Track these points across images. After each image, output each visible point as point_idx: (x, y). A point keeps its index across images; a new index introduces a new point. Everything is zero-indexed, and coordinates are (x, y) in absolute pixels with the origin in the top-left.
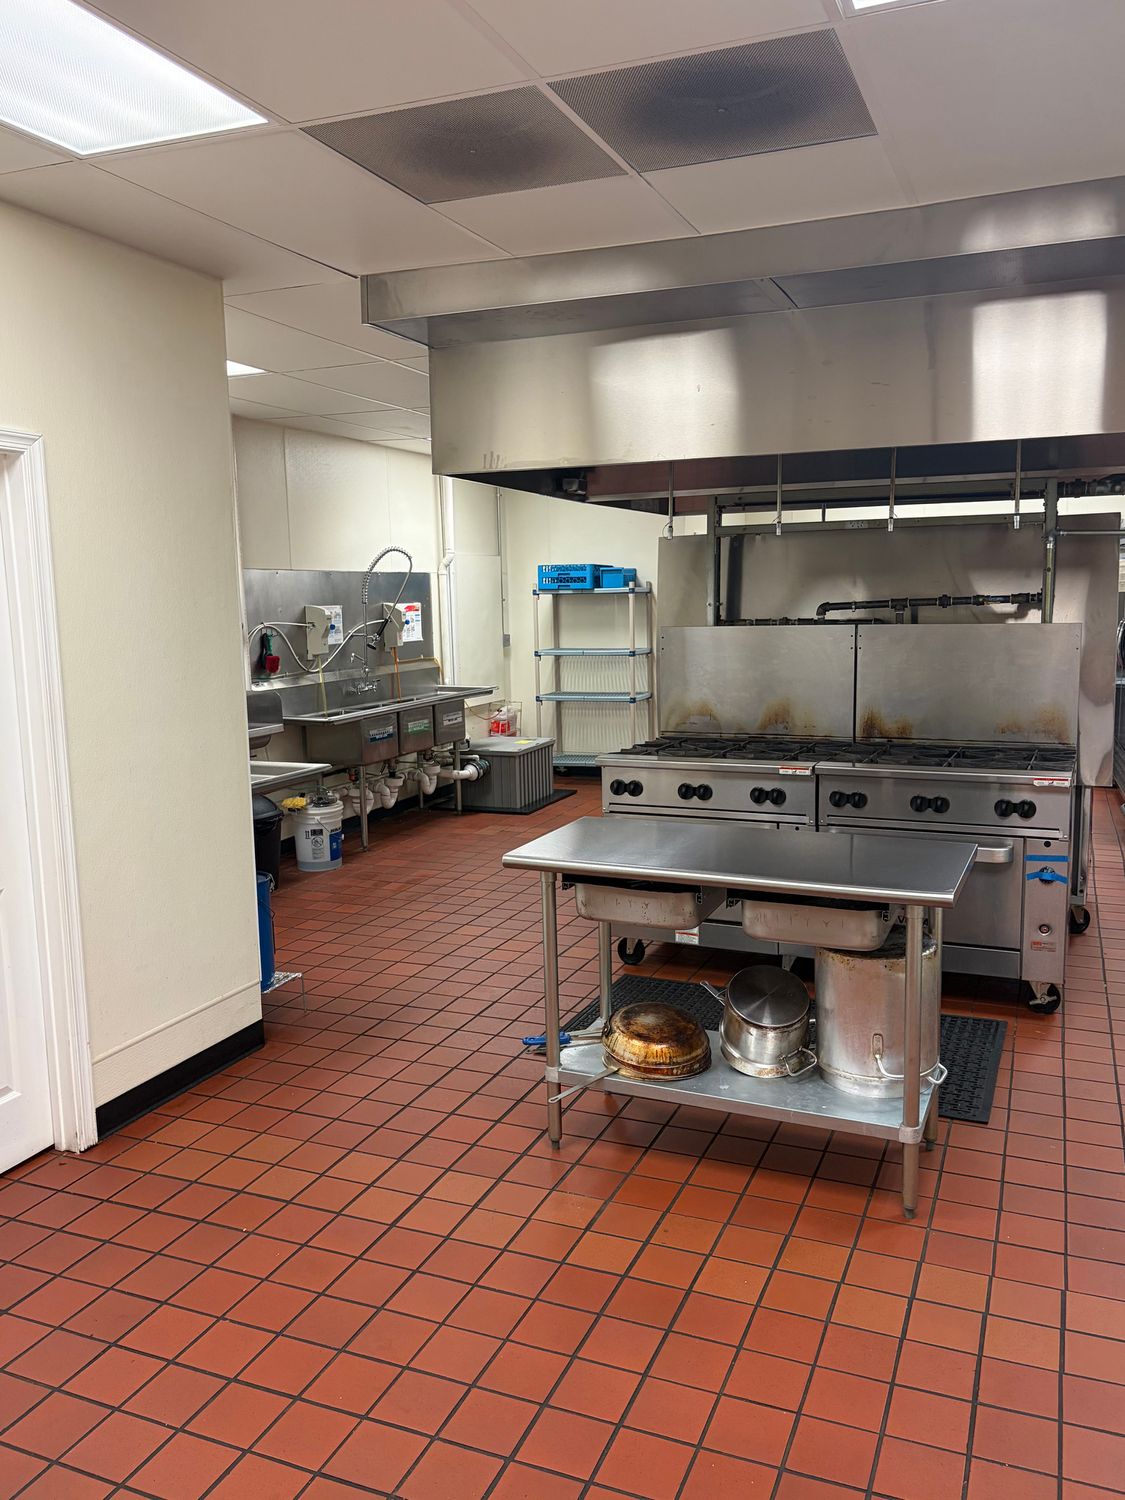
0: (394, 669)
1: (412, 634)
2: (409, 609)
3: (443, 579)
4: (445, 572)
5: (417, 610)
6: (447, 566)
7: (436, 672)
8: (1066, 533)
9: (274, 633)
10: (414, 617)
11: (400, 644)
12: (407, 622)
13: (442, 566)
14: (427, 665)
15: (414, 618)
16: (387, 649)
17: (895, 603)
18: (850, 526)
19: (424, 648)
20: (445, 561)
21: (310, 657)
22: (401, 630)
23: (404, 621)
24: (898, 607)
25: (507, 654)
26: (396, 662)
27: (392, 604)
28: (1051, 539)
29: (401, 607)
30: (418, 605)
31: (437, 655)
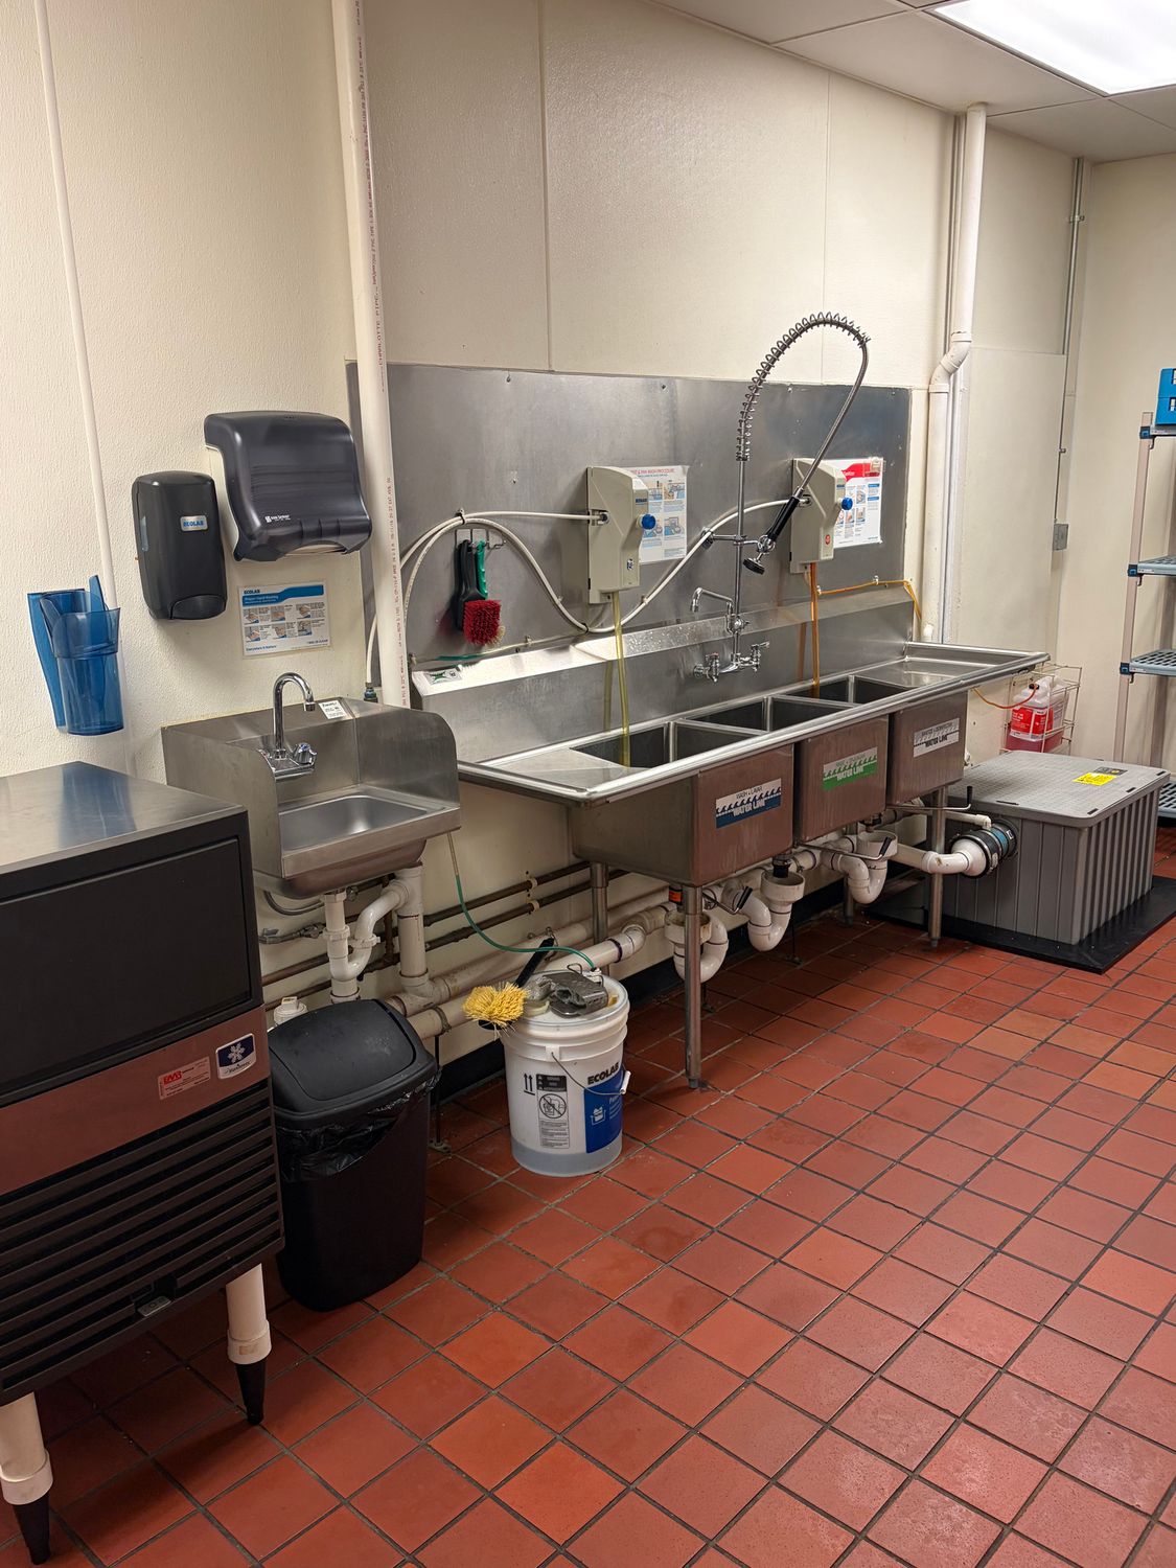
0: (809, 612)
1: (859, 529)
2: (857, 471)
3: (941, 404)
4: (945, 387)
5: (874, 474)
6: (951, 373)
7: (905, 614)
9: (495, 540)
10: (866, 491)
11: (826, 555)
12: (847, 505)
13: (939, 371)
14: (887, 598)
15: (865, 494)
16: (795, 567)
19: (882, 560)
20: (947, 361)
21: (594, 598)
22: (832, 520)
23: (840, 500)
25: (1057, 566)
26: (813, 596)
27: (810, 461)
29: (835, 467)
30: (876, 462)
31: (910, 575)
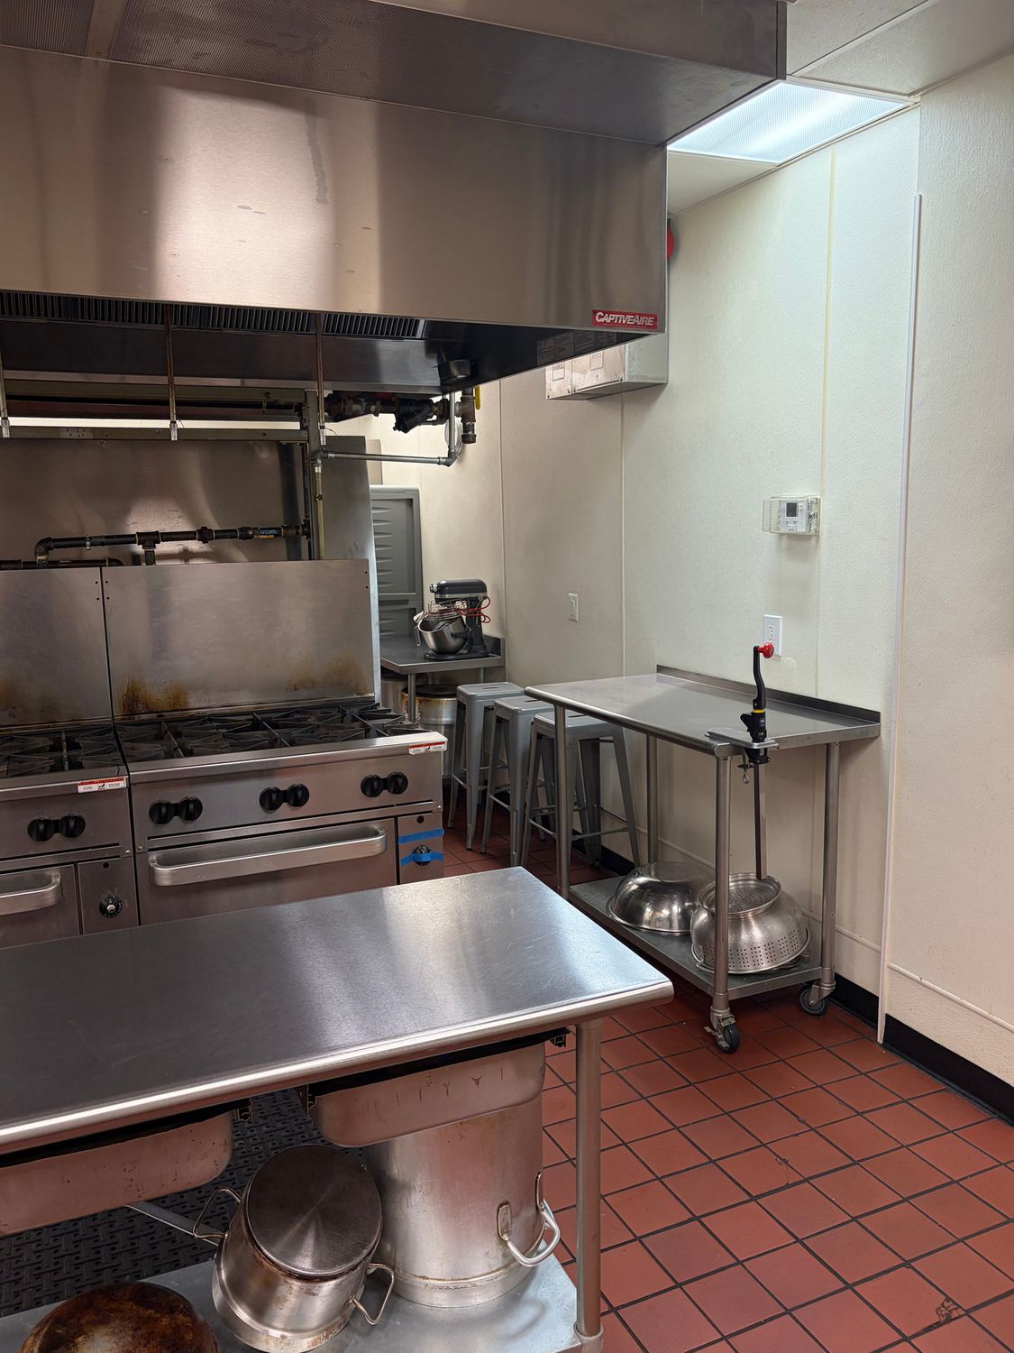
8: (333, 455)
17: (143, 538)
18: (66, 435)
24: (147, 543)
28: (319, 462)
